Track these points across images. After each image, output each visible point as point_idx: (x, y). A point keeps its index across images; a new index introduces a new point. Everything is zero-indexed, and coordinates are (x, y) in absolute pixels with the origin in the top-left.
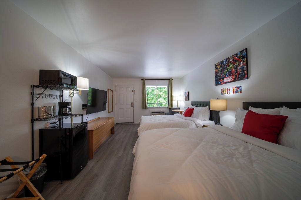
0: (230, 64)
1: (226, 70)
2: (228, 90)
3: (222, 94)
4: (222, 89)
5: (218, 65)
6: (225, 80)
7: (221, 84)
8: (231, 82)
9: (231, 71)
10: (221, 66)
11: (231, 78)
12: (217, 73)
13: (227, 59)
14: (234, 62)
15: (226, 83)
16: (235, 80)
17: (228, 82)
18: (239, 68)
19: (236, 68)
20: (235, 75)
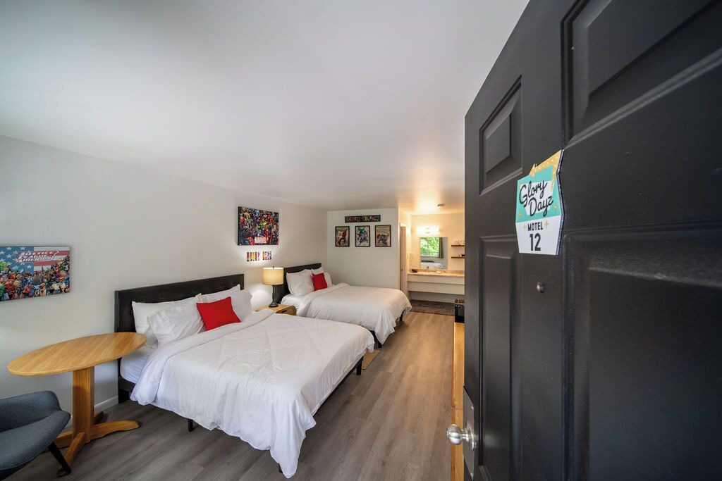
0: (263, 220)
1: (258, 227)
2: (257, 255)
3: (248, 261)
4: (248, 253)
5: (246, 211)
6: (257, 240)
7: (250, 244)
8: (264, 244)
9: (265, 230)
10: (252, 216)
11: (263, 240)
12: (243, 222)
13: (261, 211)
14: (268, 221)
15: (258, 244)
16: (268, 243)
17: (260, 244)
18: (273, 230)
19: (270, 229)
20: (269, 238)
